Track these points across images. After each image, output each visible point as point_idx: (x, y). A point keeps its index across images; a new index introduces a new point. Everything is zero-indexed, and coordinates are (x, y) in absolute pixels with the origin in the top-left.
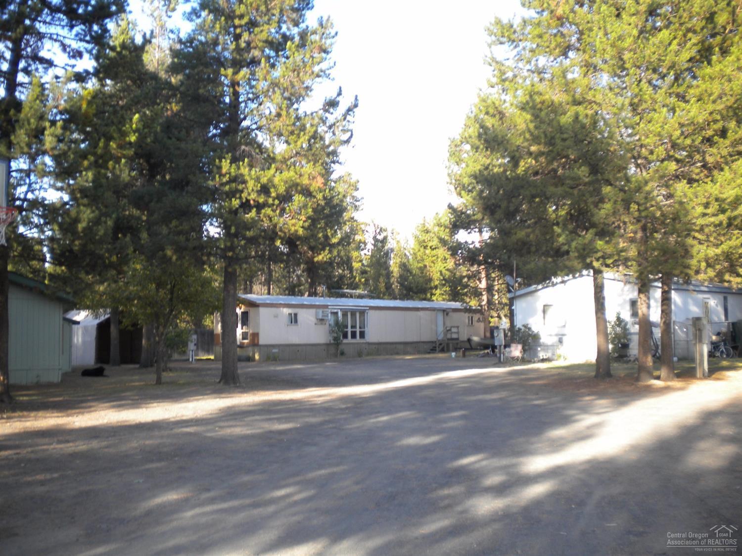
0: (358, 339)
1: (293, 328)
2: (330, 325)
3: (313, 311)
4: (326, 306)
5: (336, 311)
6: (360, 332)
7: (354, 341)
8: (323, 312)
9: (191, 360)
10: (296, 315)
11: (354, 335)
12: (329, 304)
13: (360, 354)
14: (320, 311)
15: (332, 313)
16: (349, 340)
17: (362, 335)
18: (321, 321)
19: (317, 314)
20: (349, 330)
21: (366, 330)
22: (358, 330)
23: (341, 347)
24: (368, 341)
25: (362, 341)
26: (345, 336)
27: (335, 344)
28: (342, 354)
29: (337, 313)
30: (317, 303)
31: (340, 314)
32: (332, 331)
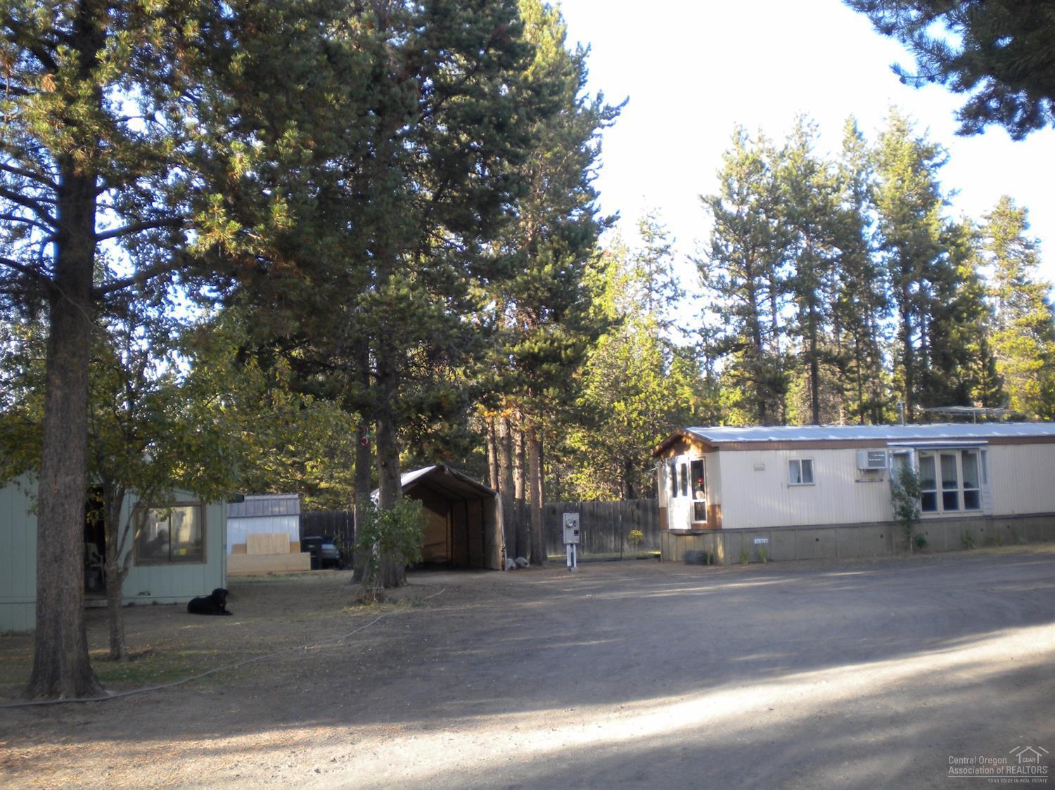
0: (962, 510)
1: (804, 491)
2: (891, 482)
3: (849, 454)
4: (882, 442)
5: (904, 451)
6: (966, 494)
7: (951, 514)
8: (870, 455)
9: (569, 563)
10: (807, 464)
11: (950, 501)
12: (889, 437)
13: (967, 542)
14: (864, 453)
15: (896, 456)
16: (940, 512)
17: (972, 500)
18: (871, 473)
19: (857, 458)
20: (939, 490)
21: (981, 488)
22: (960, 490)
23: (918, 530)
24: (987, 513)
25: (973, 513)
26: (929, 503)
27: (902, 523)
28: (920, 544)
29: (905, 456)
30: (861, 437)
31: (914, 459)
32: (895, 495)
